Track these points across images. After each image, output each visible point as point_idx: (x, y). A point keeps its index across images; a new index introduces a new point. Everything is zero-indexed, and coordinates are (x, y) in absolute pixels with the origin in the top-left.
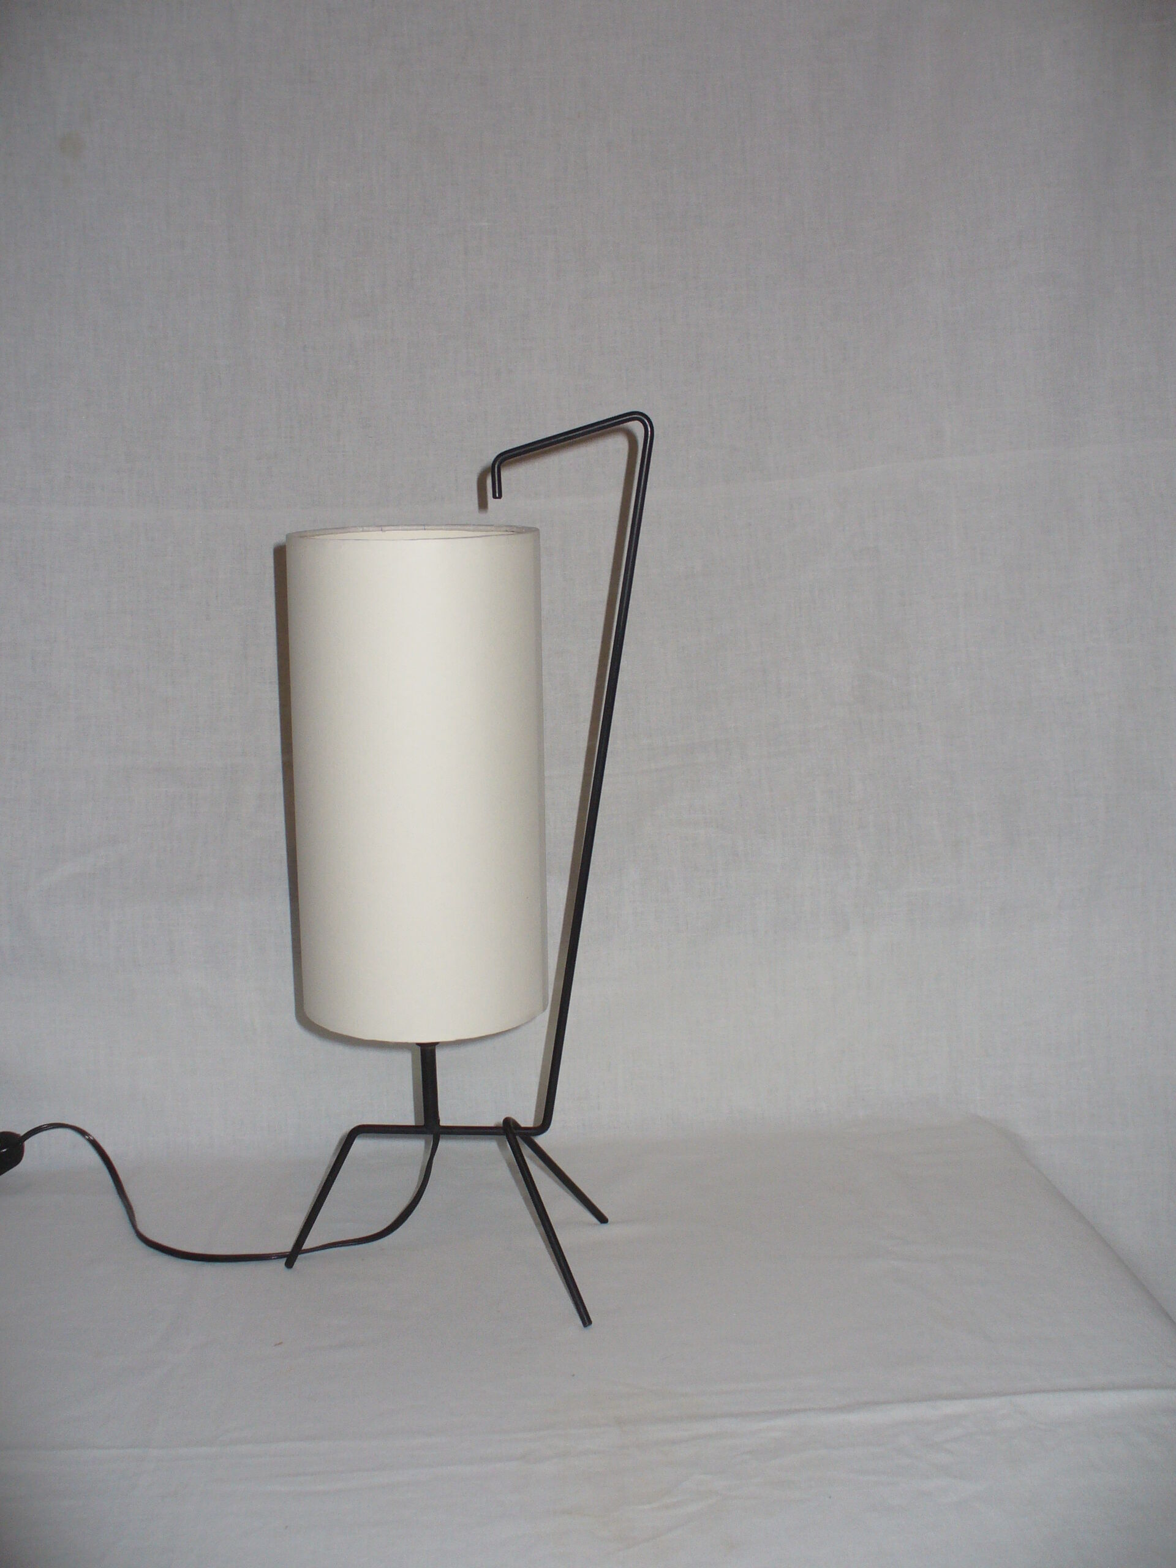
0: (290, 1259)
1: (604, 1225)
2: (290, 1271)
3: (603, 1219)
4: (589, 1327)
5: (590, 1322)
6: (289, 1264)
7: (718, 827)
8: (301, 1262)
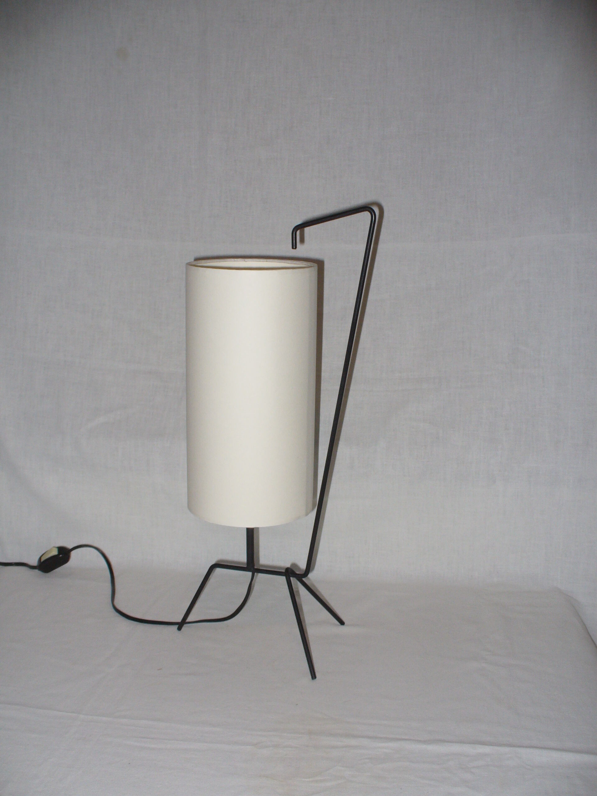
0: (180, 625)
1: (342, 626)
2: (179, 632)
3: (342, 623)
4: (315, 680)
5: (315, 677)
6: (179, 629)
7: (430, 423)
8: (185, 628)
